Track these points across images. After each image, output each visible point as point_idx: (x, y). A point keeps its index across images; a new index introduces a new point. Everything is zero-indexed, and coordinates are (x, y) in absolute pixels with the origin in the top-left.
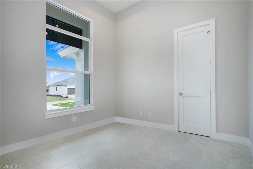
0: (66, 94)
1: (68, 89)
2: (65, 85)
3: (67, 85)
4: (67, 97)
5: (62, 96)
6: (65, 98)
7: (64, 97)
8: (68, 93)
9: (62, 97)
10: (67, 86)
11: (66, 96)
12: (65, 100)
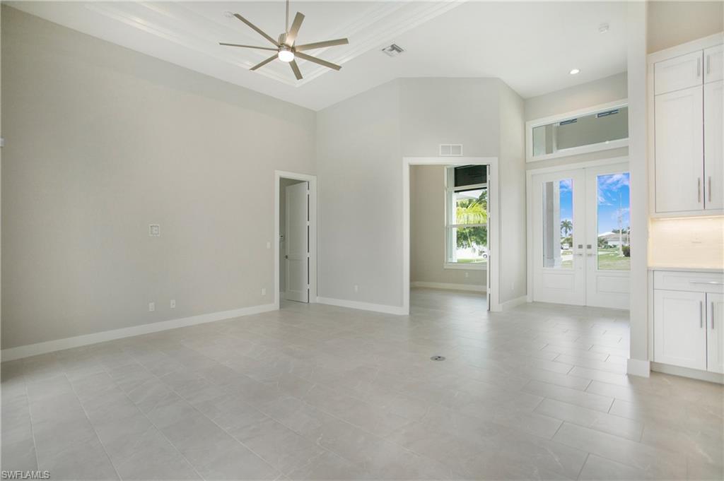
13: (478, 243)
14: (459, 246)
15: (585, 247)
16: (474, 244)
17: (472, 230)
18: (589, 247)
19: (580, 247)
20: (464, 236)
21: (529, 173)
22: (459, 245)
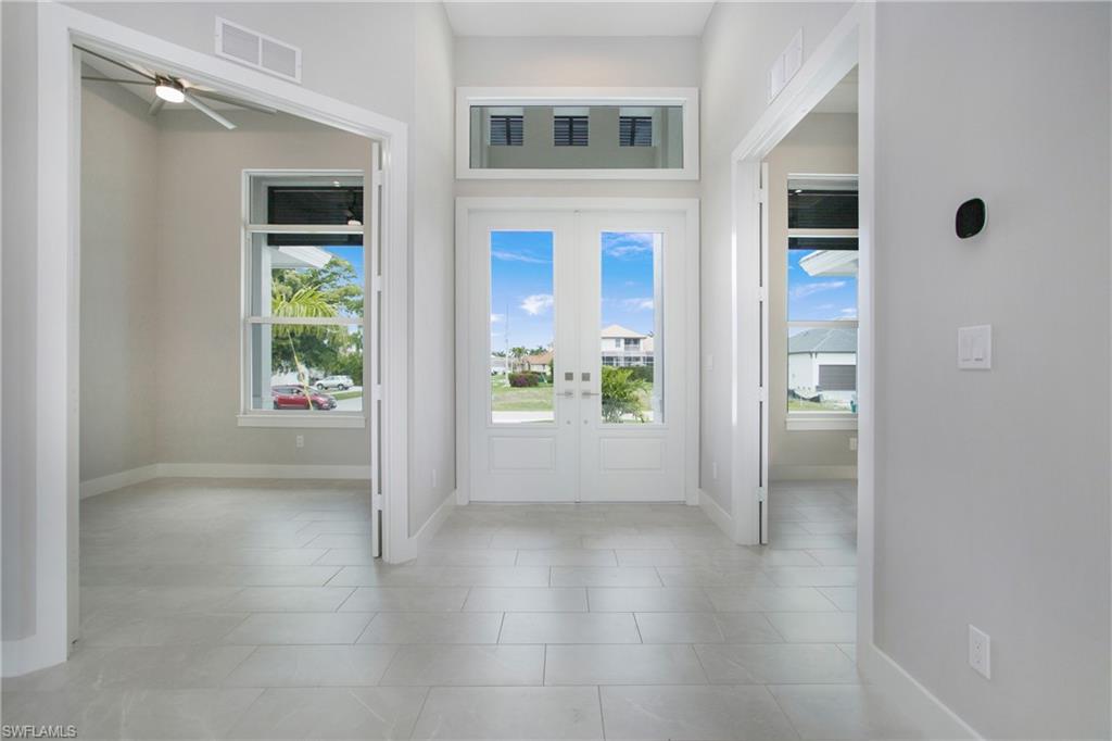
0: (814, 389)
1: (820, 366)
2: (811, 353)
3: (816, 353)
4: (816, 399)
5: (796, 392)
6: (808, 403)
7: (804, 399)
8: (820, 382)
9: (799, 397)
10: (819, 355)
11: (812, 396)
12: (808, 408)
13: (308, 365)
14: (274, 369)
15: (577, 377)
16: (302, 367)
17: (299, 342)
18: (586, 377)
19: (569, 376)
20: (284, 352)
21: (464, 203)
22: (276, 367)
